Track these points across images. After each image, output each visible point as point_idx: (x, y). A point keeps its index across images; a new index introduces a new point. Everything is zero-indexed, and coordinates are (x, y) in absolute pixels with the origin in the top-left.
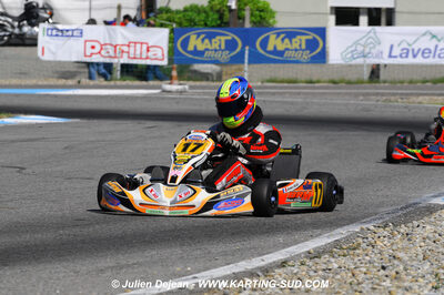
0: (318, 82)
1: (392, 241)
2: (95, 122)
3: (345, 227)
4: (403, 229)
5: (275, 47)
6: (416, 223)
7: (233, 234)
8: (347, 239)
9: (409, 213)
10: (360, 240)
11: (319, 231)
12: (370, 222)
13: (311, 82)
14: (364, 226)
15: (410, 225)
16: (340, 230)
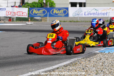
0: (66, 21)
1: (85, 62)
2: (9, 32)
3: (73, 59)
4: (88, 59)
5: (55, 13)
6: (91, 57)
7: (45, 61)
8: (74, 62)
9: (90, 55)
10: (77, 62)
11: (67, 60)
12: (80, 57)
13: (65, 22)
14: (78, 58)
15: (90, 58)
16: (72, 59)
